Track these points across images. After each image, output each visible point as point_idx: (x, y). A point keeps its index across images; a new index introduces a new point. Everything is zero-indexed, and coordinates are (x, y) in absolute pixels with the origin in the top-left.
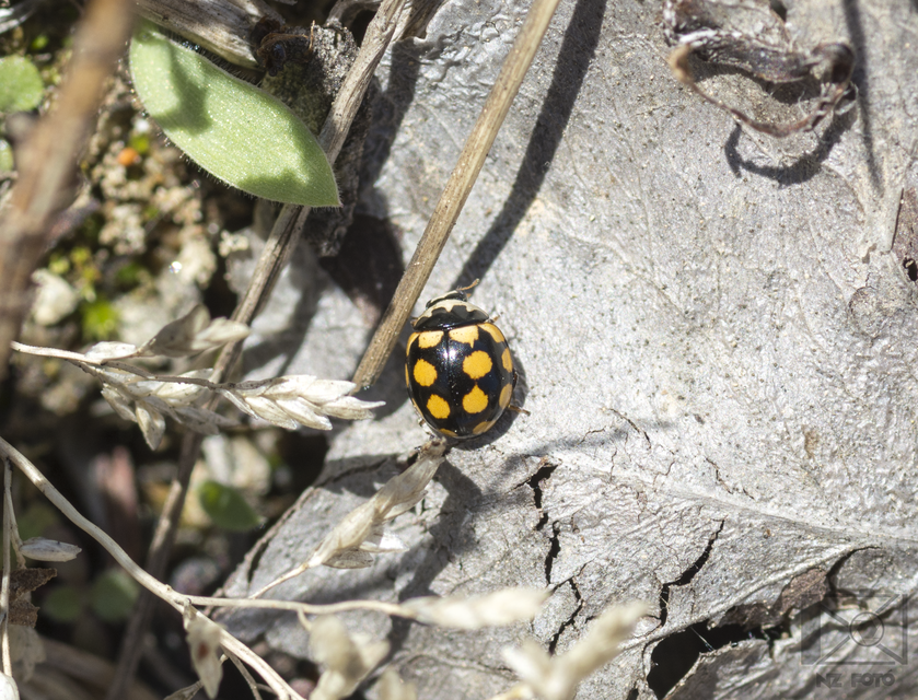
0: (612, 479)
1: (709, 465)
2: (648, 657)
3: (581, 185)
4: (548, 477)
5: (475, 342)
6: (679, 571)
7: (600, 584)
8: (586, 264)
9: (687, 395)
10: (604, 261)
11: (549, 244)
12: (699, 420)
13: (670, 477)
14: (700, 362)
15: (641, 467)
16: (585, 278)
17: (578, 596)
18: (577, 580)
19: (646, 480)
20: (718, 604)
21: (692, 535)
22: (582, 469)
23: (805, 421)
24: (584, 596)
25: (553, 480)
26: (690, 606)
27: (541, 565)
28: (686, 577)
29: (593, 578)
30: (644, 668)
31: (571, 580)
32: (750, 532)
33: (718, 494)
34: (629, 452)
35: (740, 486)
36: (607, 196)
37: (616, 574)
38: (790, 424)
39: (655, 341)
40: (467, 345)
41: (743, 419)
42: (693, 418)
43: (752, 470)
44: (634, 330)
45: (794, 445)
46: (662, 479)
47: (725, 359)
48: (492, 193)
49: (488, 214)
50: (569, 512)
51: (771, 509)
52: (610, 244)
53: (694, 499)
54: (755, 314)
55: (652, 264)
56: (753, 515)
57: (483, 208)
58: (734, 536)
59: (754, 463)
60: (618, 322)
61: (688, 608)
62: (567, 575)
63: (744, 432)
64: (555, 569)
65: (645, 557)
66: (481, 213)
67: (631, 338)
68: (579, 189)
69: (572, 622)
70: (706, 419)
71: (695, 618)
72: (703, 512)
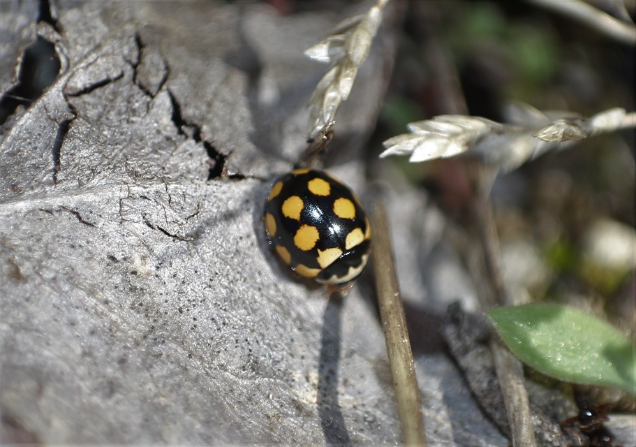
0: (163, 180)
1: (89, 221)
2: (63, 60)
3: (292, 420)
4: (210, 170)
5: (318, 255)
6: (73, 130)
7: (129, 102)
8: (256, 362)
9: (130, 277)
10: (244, 367)
11: (290, 371)
12: (113, 258)
13: (118, 199)
14: (132, 308)
15: (145, 198)
16: (250, 351)
17: (141, 87)
18: (149, 99)
19: (136, 188)
20: (26, 122)
21: (77, 161)
22: (189, 182)
23: (28, 286)
24: (136, 88)
25: (205, 169)
26: (49, 109)
27: (181, 101)
28: (65, 128)
29: (137, 105)
30: (62, 51)
31: (152, 97)
32: (30, 183)
33: (72, 201)
34: (159, 207)
35: (56, 215)
36: (269, 417)
37: (120, 113)
38: (38, 280)
39: (175, 314)
40: (323, 250)
41: (79, 269)
42: (118, 259)
43: (52, 232)
44: (195, 319)
45: (27, 264)
46: (123, 194)
47: (114, 317)
48: (352, 398)
49: (346, 382)
50: (180, 149)
51: (22, 206)
52: (246, 382)
53: (88, 189)
54: (108, 360)
55: (207, 374)
56: (35, 197)
57: (353, 386)
58: (40, 176)
59: (54, 238)
60: (210, 321)
61: (51, 107)
62: (158, 101)
63: (74, 260)
64: (168, 103)
65: (105, 133)
66: (352, 381)
67: (195, 312)
68: (292, 416)
69: (135, 67)
70: (108, 261)
71: (39, 103)
72: (76, 183)
